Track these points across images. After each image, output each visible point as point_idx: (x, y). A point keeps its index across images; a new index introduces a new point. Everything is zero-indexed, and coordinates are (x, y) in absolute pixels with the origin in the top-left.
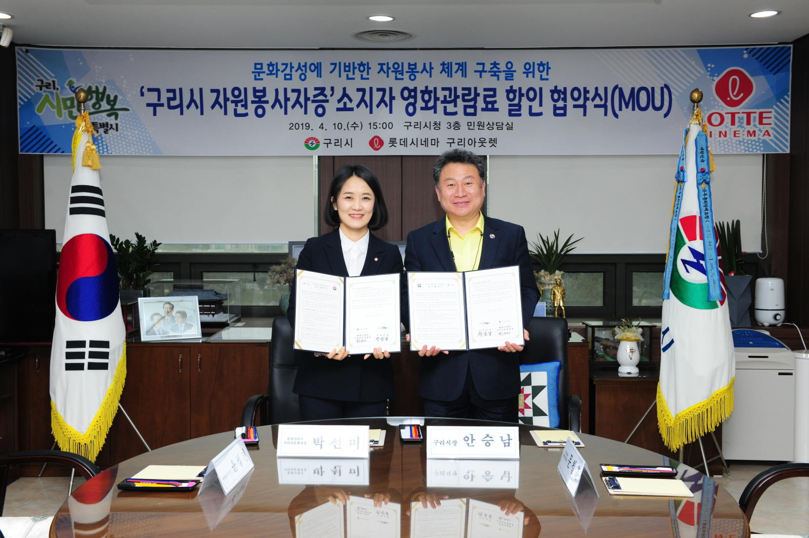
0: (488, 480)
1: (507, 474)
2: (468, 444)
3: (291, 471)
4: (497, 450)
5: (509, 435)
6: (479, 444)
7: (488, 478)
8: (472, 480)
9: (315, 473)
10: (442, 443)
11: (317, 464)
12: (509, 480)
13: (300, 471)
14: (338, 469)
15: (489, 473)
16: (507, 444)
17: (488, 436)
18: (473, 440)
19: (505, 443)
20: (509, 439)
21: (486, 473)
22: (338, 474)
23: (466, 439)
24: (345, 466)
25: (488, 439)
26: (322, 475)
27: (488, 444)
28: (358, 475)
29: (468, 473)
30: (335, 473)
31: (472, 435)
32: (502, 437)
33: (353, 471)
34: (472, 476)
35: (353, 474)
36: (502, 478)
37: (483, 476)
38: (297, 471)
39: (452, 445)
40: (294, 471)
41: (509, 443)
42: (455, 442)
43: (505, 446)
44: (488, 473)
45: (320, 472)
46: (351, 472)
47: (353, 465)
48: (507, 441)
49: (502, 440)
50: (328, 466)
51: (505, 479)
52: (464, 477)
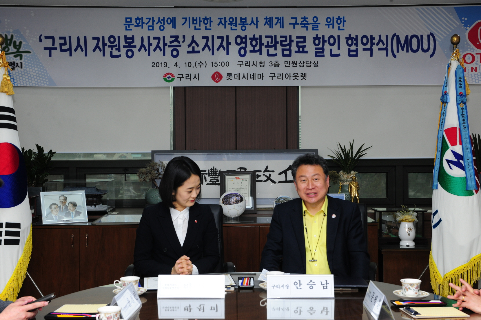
0: (311, 314)
1: (325, 309)
2: (297, 287)
3: (167, 309)
4: (318, 291)
5: (327, 281)
6: (305, 287)
7: (312, 312)
8: (300, 314)
9: (185, 310)
10: (278, 287)
11: (186, 303)
12: (327, 314)
13: (174, 309)
14: (202, 307)
15: (313, 308)
16: (325, 287)
17: (311, 281)
18: (300, 284)
19: (324, 287)
20: (327, 284)
21: (310, 309)
22: (202, 310)
23: (295, 284)
24: (208, 304)
25: (311, 283)
26: (190, 311)
27: (311, 288)
28: (217, 311)
29: (297, 308)
30: (200, 310)
31: (300, 281)
32: (321, 282)
33: (213, 308)
34: (300, 311)
35: (213, 311)
36: (322, 313)
37: (308, 311)
38: (172, 309)
39: (286, 288)
40: (170, 309)
41: (327, 287)
42: (288, 286)
43: (324, 288)
44: (311, 309)
45: (189, 309)
46: (211, 309)
47: (213, 303)
48: (326, 285)
49: (322, 284)
50: (195, 304)
51: (324, 313)
52: (295, 312)
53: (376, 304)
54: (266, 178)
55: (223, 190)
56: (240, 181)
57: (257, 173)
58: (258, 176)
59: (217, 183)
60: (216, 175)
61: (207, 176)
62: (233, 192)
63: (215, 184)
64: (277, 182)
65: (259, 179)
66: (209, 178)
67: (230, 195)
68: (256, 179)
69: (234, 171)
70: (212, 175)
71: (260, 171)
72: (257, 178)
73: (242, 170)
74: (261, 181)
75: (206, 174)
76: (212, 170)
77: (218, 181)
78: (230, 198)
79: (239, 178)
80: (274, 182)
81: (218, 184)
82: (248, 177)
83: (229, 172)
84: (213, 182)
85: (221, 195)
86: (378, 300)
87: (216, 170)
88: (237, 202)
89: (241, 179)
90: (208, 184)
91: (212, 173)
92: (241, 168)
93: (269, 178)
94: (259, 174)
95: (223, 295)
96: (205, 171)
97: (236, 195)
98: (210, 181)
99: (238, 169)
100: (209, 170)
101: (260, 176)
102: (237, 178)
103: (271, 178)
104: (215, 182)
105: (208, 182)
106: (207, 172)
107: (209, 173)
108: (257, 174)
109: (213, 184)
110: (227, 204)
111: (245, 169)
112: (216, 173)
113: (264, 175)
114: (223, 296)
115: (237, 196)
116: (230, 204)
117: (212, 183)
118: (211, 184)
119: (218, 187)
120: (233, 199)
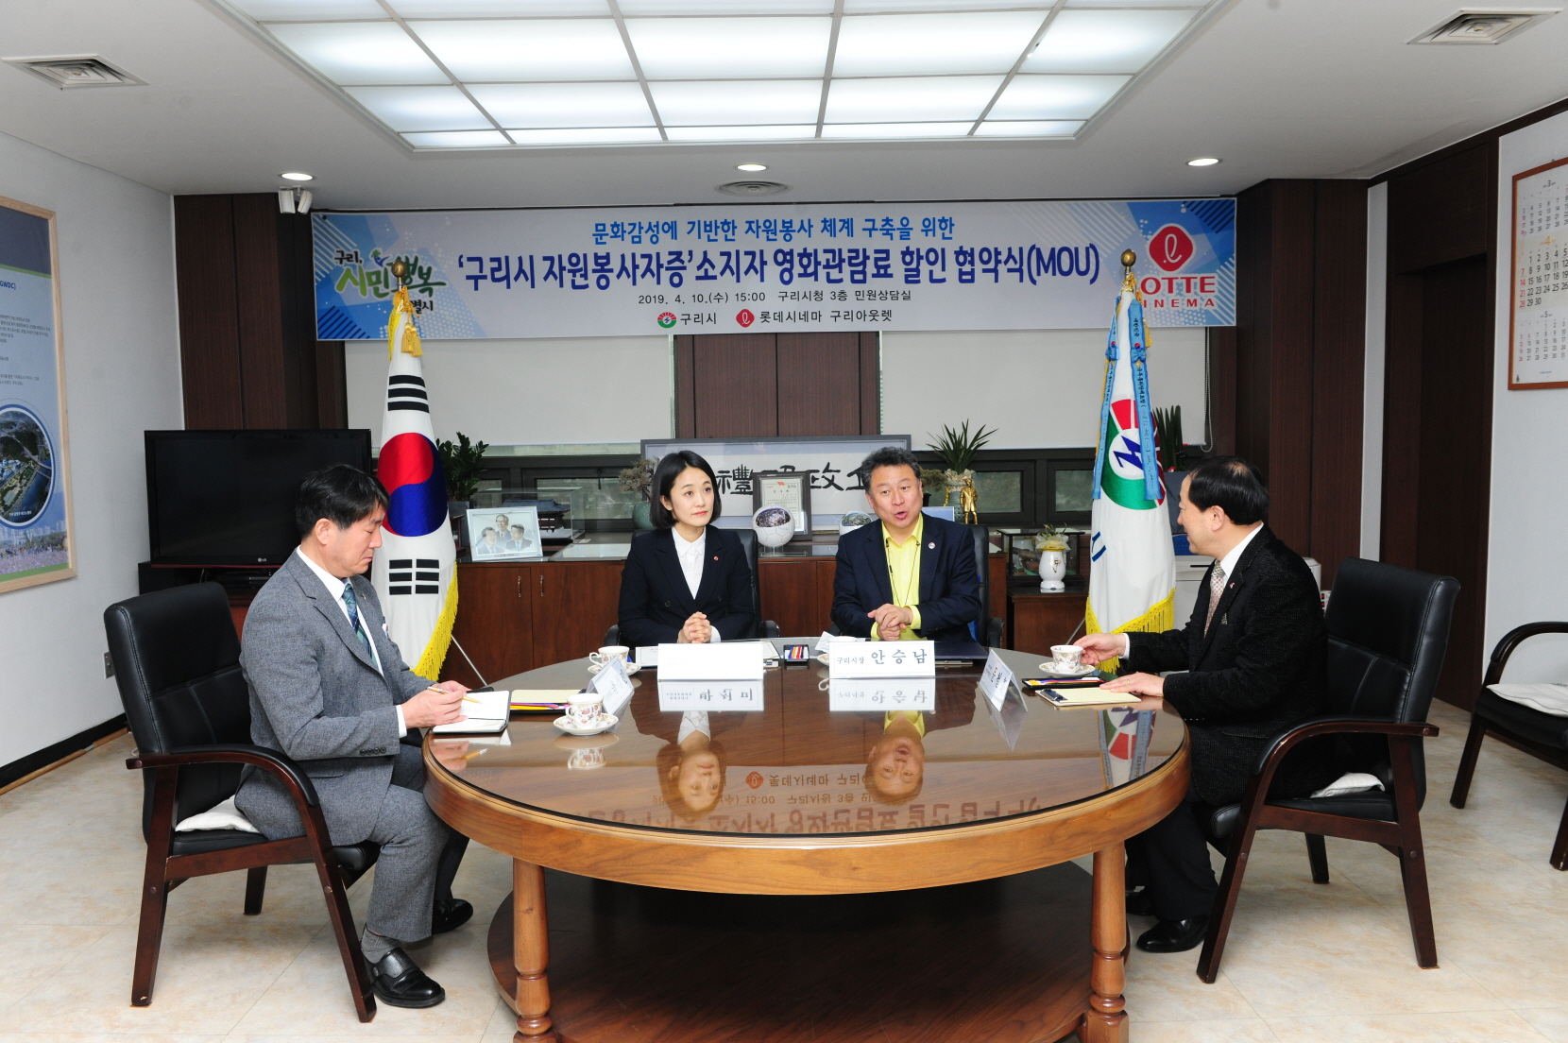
1: (921, 694)
2: (877, 661)
3: (673, 696)
4: (910, 667)
5: (924, 650)
6: (889, 661)
7: (899, 699)
9: (701, 697)
10: (847, 661)
11: (703, 687)
12: (924, 701)
13: (684, 696)
15: (902, 693)
16: (921, 661)
17: (899, 651)
18: (882, 656)
19: (918, 660)
20: (923, 655)
22: (728, 698)
23: (874, 655)
24: (736, 689)
25: (899, 655)
26: (709, 699)
27: (899, 661)
29: (877, 693)
30: (724, 698)
31: (881, 651)
32: (915, 653)
34: (882, 698)
35: (744, 699)
36: (916, 699)
37: (894, 697)
38: (681, 696)
39: (859, 662)
40: (678, 696)
41: (923, 660)
42: (862, 660)
43: (919, 662)
44: (899, 694)
45: (707, 696)
46: (742, 696)
47: (745, 687)
48: (922, 658)
49: (915, 656)
50: (716, 689)
51: (920, 700)
52: (873, 700)
53: (999, 686)
54: (827, 483)
55: (757, 503)
56: (784, 488)
57: (812, 474)
58: (814, 479)
59: (747, 491)
60: (746, 479)
61: (731, 480)
62: (774, 507)
63: (745, 493)
64: (845, 488)
65: (816, 483)
66: (734, 484)
67: (770, 512)
68: (812, 484)
69: (775, 472)
70: (739, 479)
71: (817, 471)
72: (813, 482)
74: (820, 487)
75: (730, 477)
76: (738, 470)
77: (749, 487)
78: (768, 516)
79: (783, 483)
80: (840, 489)
81: (750, 493)
82: (797, 482)
83: (766, 473)
84: (741, 489)
85: (754, 511)
86: (1002, 679)
87: (745, 470)
88: (780, 522)
89: (787, 485)
90: (732, 493)
91: (739, 475)
92: (786, 467)
93: (831, 482)
94: (816, 475)
95: (760, 674)
96: (728, 472)
97: (779, 511)
98: (737, 488)
99: (782, 467)
100: (734, 471)
101: (818, 479)
102: (779, 483)
103: (835, 482)
104: (745, 489)
105: (733, 489)
106: (731, 474)
107: (735, 476)
108: (813, 476)
109: (741, 493)
110: (764, 526)
111: (793, 468)
112: (746, 475)
113: (823, 477)
114: (762, 677)
115: (781, 513)
116: (769, 526)
117: (739, 491)
118: (737, 493)
119: (750, 498)
120: (774, 518)
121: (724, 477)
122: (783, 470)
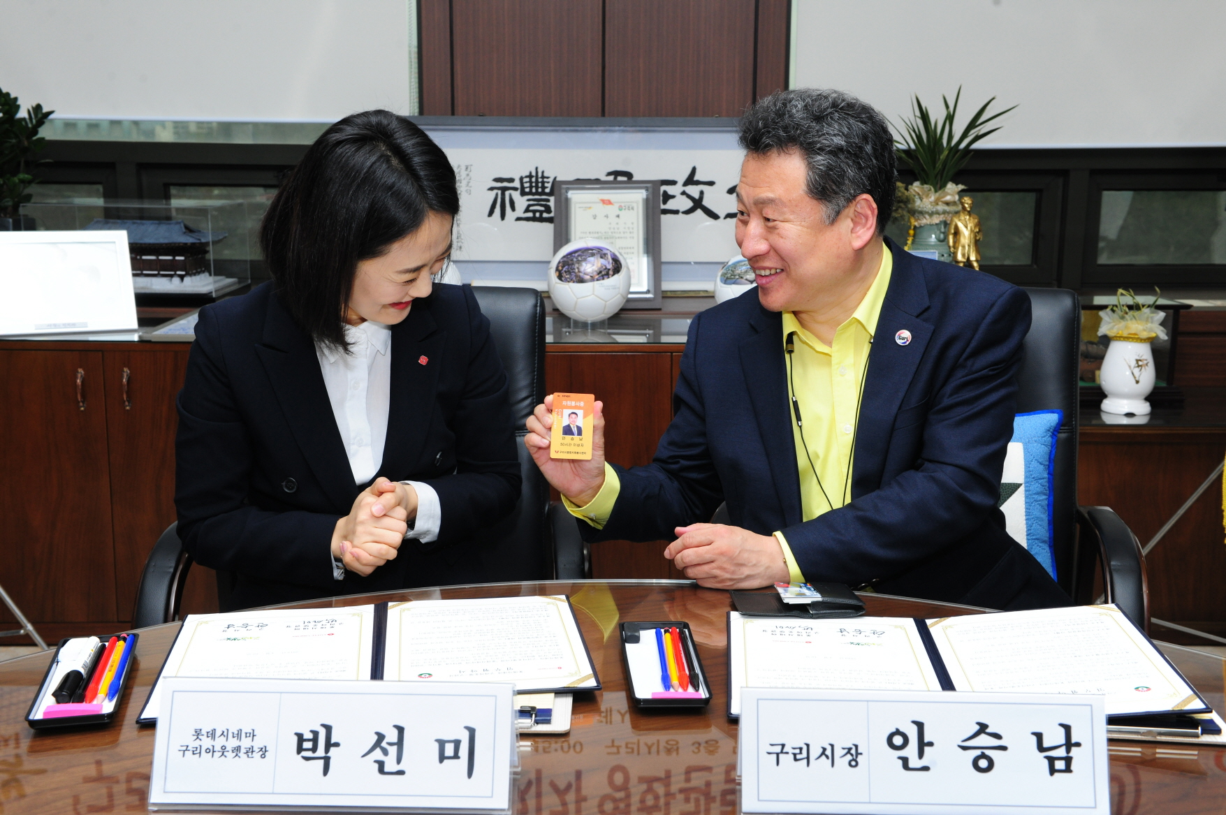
54: (690, 204)
55: (562, 237)
56: (612, 210)
57: (664, 188)
58: (667, 197)
59: (545, 215)
60: (543, 193)
61: (516, 195)
62: (591, 243)
63: (541, 220)
64: (722, 214)
65: (671, 205)
66: (521, 202)
67: (586, 252)
68: (663, 207)
69: (597, 181)
70: (530, 193)
71: (673, 183)
72: (665, 203)
73: (620, 178)
74: (676, 212)
75: (515, 189)
76: (530, 176)
77: (548, 210)
78: (579, 262)
79: (609, 203)
80: (713, 215)
81: (550, 220)
82: (637, 197)
83: (581, 183)
84: (534, 212)
85: (555, 251)
87: (543, 177)
88: (603, 274)
89: (616, 206)
90: (518, 219)
91: (531, 187)
92: (616, 173)
93: (698, 204)
94: (671, 190)
96: (511, 180)
97: (599, 251)
98: (527, 210)
99: (609, 174)
100: (521, 179)
101: (673, 197)
102: (603, 201)
103: (705, 203)
104: (541, 212)
105: (520, 212)
106: (517, 184)
107: (523, 188)
108: (665, 192)
109: (534, 219)
110: (572, 280)
111: (629, 175)
112: (544, 188)
113: (684, 193)
115: (603, 256)
116: (581, 281)
117: (530, 215)
118: (527, 219)
119: (548, 228)
120: (590, 266)
121: (504, 190)
122: (611, 178)
